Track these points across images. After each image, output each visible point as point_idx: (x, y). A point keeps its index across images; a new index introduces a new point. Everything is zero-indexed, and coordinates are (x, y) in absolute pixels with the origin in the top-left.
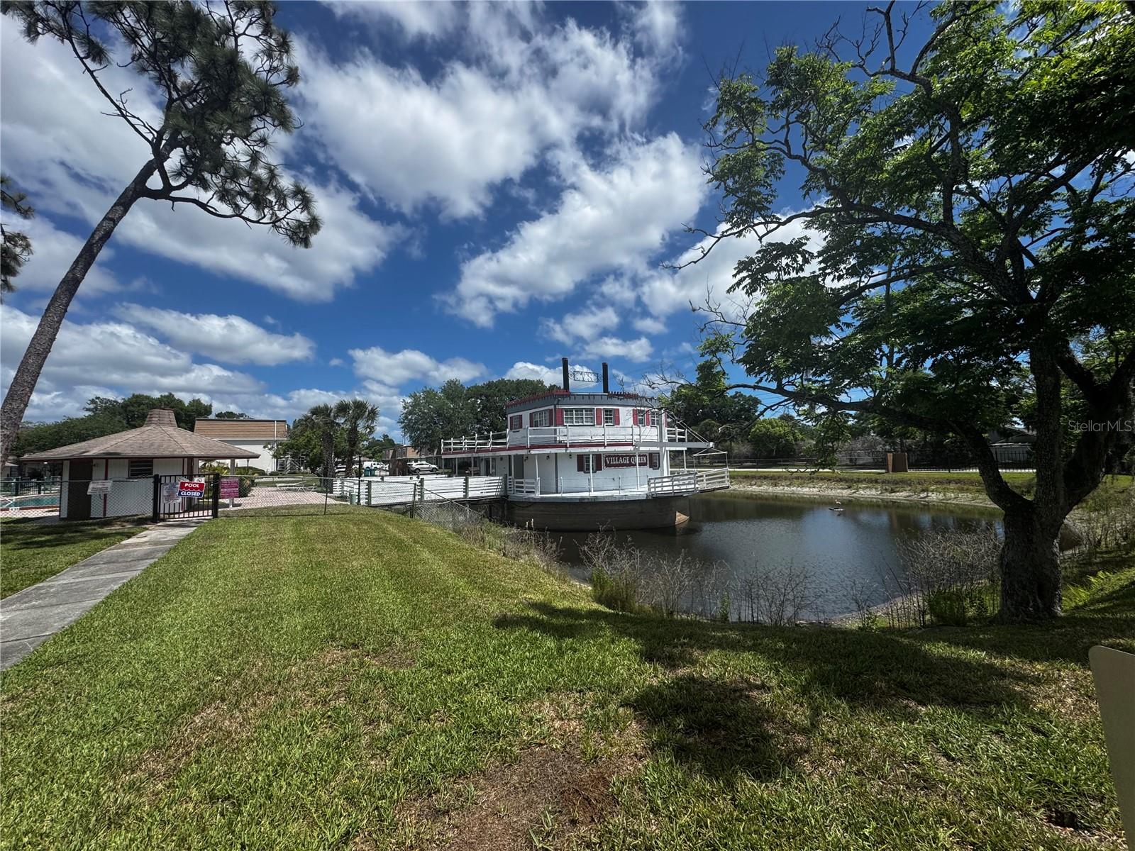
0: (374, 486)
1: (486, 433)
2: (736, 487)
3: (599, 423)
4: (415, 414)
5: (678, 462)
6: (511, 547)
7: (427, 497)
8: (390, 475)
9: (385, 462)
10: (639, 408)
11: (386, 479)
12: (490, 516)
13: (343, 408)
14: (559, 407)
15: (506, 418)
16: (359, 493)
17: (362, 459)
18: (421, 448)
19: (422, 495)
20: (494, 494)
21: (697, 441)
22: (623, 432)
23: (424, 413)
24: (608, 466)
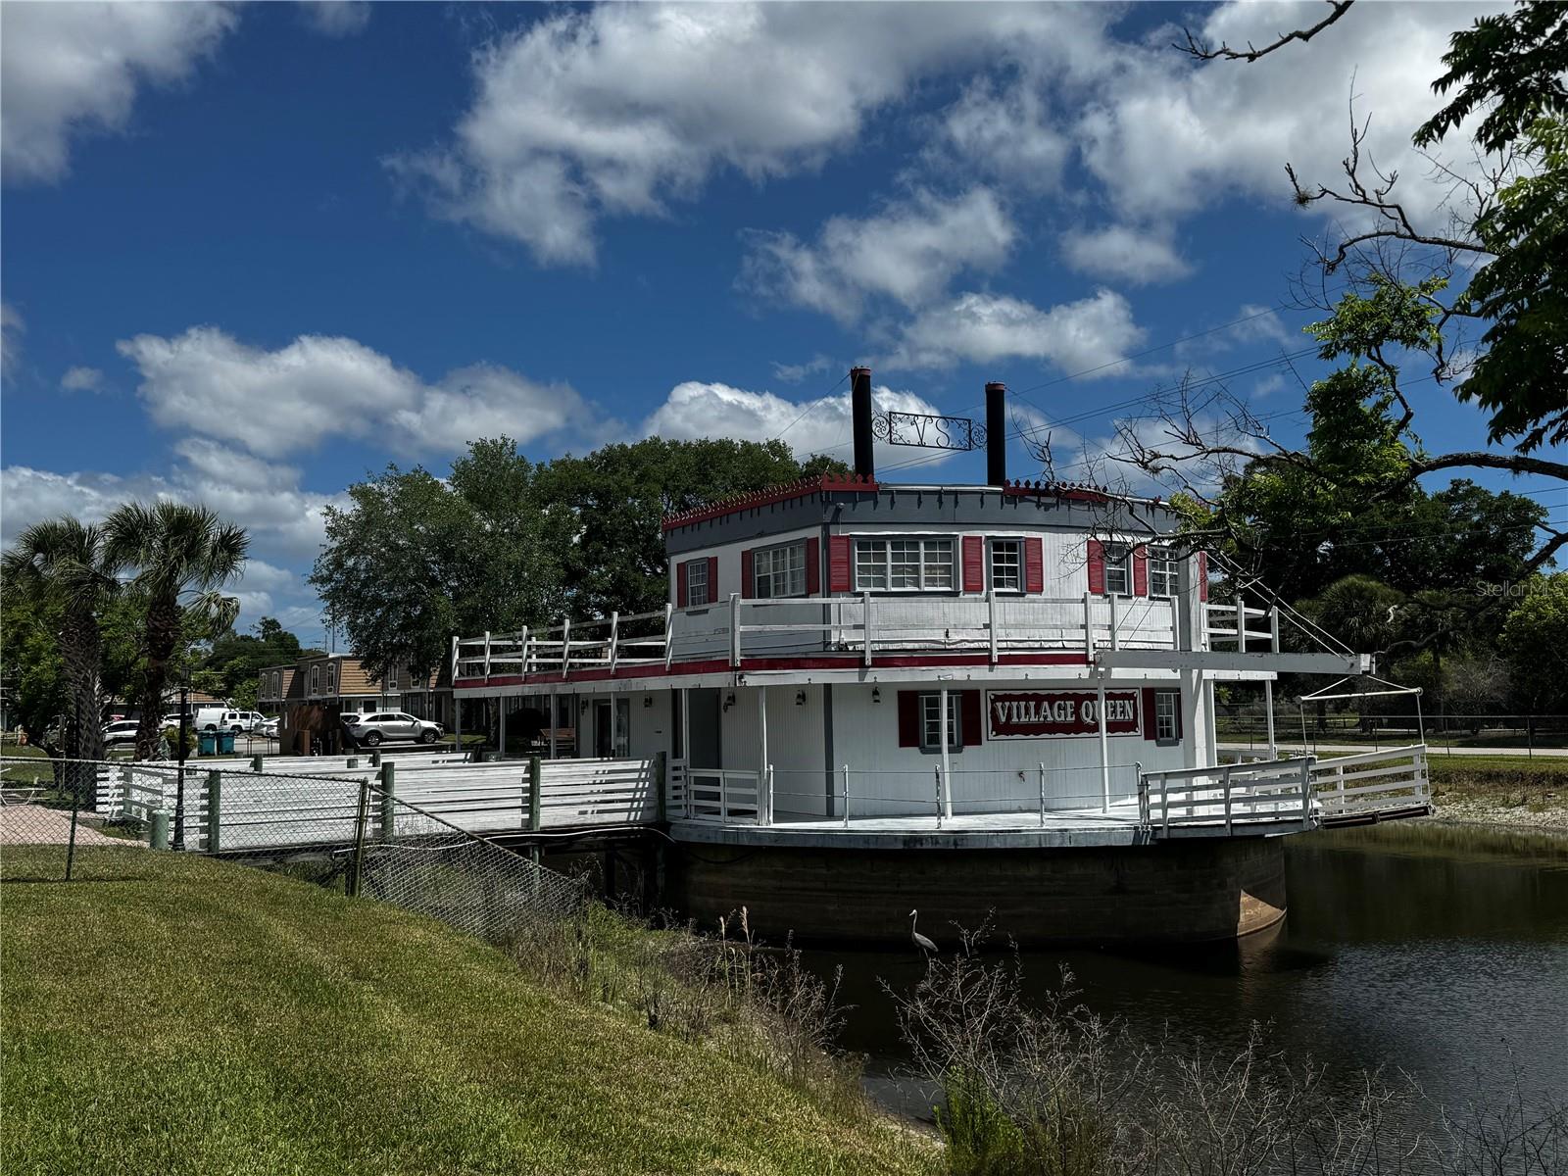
0: (228, 789)
1: (599, 617)
2: (1453, 810)
3: (973, 588)
4: (365, 552)
5: (1247, 721)
6: (676, 997)
7: (405, 824)
8: (283, 753)
9: (266, 710)
10: (1101, 537)
11: (268, 765)
12: (607, 889)
13: (129, 533)
14: (842, 532)
15: (666, 568)
16: (179, 810)
17: (191, 698)
18: (388, 664)
19: (385, 817)
20: (623, 817)
21: (1313, 648)
22: (1053, 616)
23: (395, 548)
24: (1004, 729)
